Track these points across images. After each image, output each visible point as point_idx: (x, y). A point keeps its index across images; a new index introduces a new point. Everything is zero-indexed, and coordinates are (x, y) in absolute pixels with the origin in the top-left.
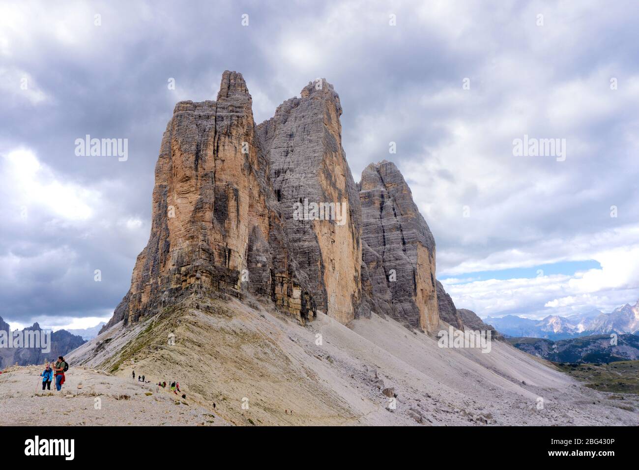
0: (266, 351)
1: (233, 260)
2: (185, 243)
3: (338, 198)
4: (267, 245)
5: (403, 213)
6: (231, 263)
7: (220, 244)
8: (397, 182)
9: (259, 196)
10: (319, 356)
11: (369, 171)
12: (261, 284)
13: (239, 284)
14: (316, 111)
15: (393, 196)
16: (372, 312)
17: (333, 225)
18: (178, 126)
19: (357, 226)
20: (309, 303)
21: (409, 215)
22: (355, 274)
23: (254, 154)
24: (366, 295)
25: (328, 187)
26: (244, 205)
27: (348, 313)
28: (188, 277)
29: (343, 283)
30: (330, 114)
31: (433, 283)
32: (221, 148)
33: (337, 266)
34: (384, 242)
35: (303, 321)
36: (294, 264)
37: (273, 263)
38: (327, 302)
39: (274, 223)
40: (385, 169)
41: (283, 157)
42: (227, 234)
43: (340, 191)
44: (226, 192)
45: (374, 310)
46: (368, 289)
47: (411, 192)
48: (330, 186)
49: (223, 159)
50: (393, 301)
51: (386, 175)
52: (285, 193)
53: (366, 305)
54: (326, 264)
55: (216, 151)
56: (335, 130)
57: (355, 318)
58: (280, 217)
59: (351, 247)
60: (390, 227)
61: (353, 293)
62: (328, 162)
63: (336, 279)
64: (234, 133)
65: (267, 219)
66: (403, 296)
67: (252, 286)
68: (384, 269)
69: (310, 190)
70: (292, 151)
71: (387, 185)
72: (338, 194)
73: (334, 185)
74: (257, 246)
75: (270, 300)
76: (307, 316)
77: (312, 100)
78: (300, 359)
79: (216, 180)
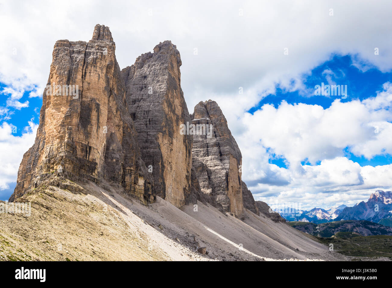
0: (110, 219)
1: (93, 155)
2: (56, 141)
3: (176, 121)
4: (121, 147)
5: (221, 135)
6: (91, 157)
7: (83, 142)
8: (217, 114)
9: (117, 112)
10: (153, 224)
11: (200, 107)
12: (115, 174)
13: (96, 172)
14: (163, 61)
15: (215, 124)
16: (197, 200)
17: (172, 138)
18: (56, 57)
19: (189, 142)
20: (150, 190)
21: (225, 137)
22: (187, 174)
23: (114, 83)
24: (194, 189)
25: (169, 112)
26: (103, 116)
27: (181, 201)
28: (55, 165)
29: (178, 179)
30: (172, 64)
31: (240, 182)
32: (88, 74)
33: (174, 166)
34: (208, 154)
35: (145, 202)
36: (141, 162)
37: (125, 160)
38: (165, 191)
39: (127, 131)
40: (210, 106)
41: (139, 91)
42: (89, 136)
43: (178, 116)
44: (90, 105)
45: (199, 199)
46: (196, 185)
47: (226, 121)
48: (171, 112)
49: (89, 82)
50: (212, 194)
51: (211, 110)
52: (139, 115)
53: (193, 195)
54: (166, 165)
55: (84, 76)
56: (176, 75)
57: (185, 204)
58: (132, 128)
59: (185, 156)
60: (212, 144)
61: (185, 187)
62: (170, 96)
63: (173, 176)
64: (98, 65)
65: (122, 128)
66: (219, 190)
67: (108, 175)
68: (207, 172)
69: (156, 114)
70: (146, 88)
71: (211, 116)
72: (176, 118)
73: (173, 112)
74: (113, 146)
75: (120, 185)
76: (149, 199)
77: (161, 54)
78: (137, 225)
79: (83, 96)
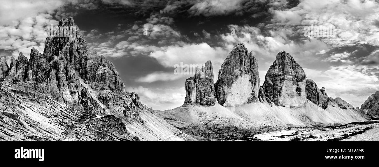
3: (235, 78)
13: (192, 102)
25: (230, 77)
27: (245, 102)
29: (242, 96)
40: (283, 54)
43: (237, 75)
54: (227, 94)
57: (248, 103)
60: (278, 75)
61: (249, 97)
68: (274, 88)
69: (223, 79)
74: (198, 97)
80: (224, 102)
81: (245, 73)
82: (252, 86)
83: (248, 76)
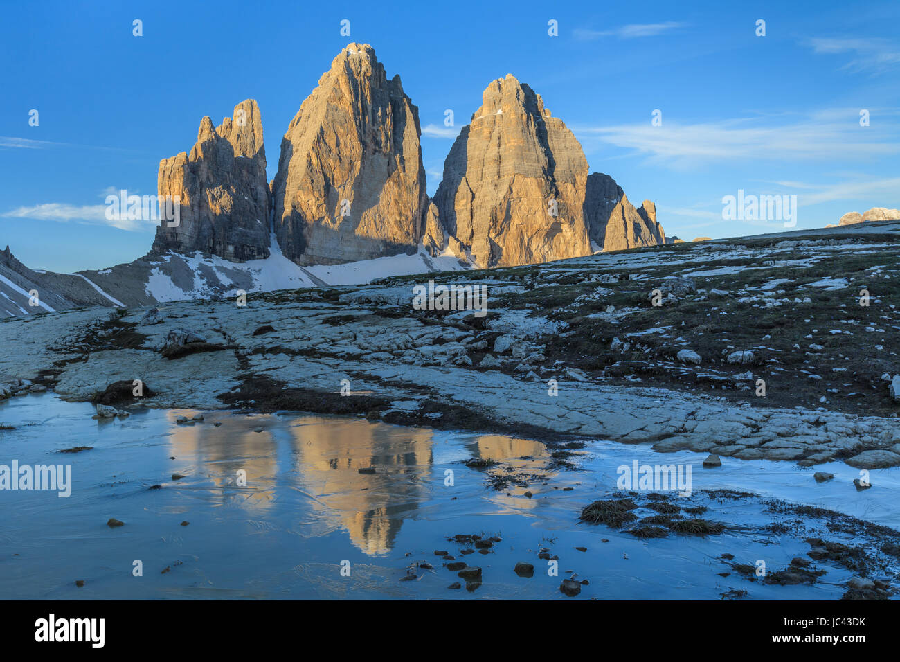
80: (301, 251)
81: (375, 151)
82: (400, 195)
83: (387, 160)
